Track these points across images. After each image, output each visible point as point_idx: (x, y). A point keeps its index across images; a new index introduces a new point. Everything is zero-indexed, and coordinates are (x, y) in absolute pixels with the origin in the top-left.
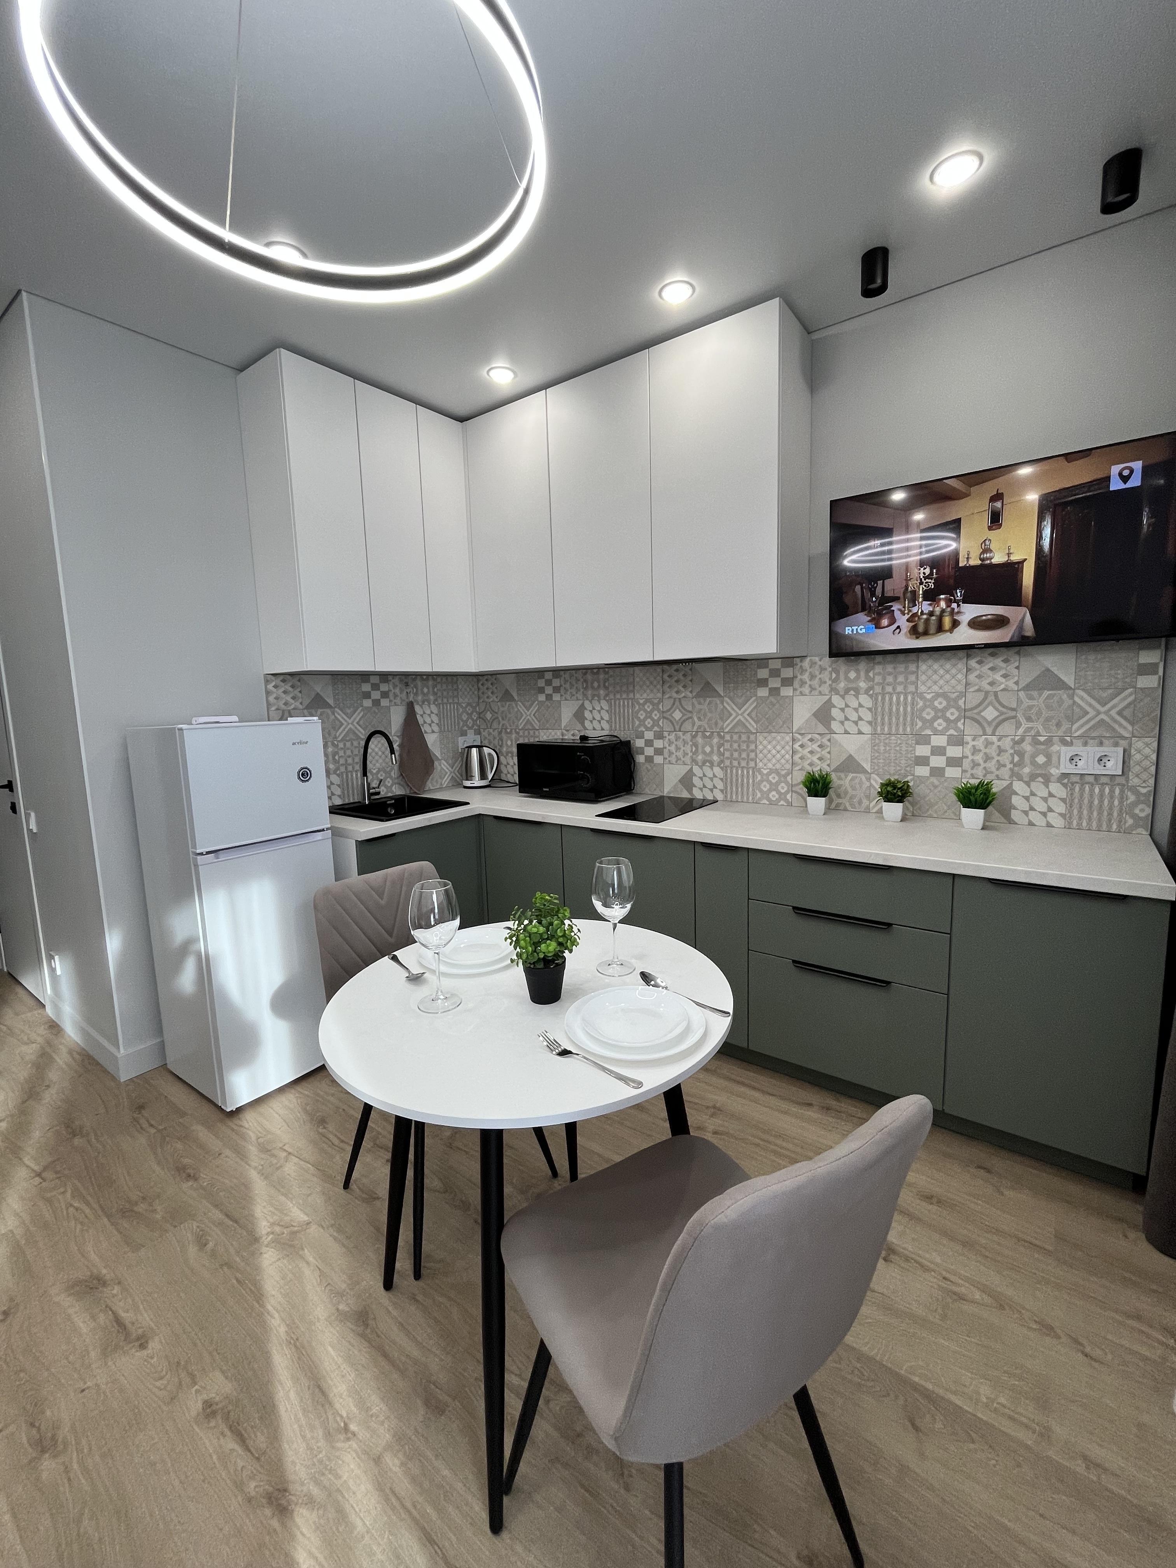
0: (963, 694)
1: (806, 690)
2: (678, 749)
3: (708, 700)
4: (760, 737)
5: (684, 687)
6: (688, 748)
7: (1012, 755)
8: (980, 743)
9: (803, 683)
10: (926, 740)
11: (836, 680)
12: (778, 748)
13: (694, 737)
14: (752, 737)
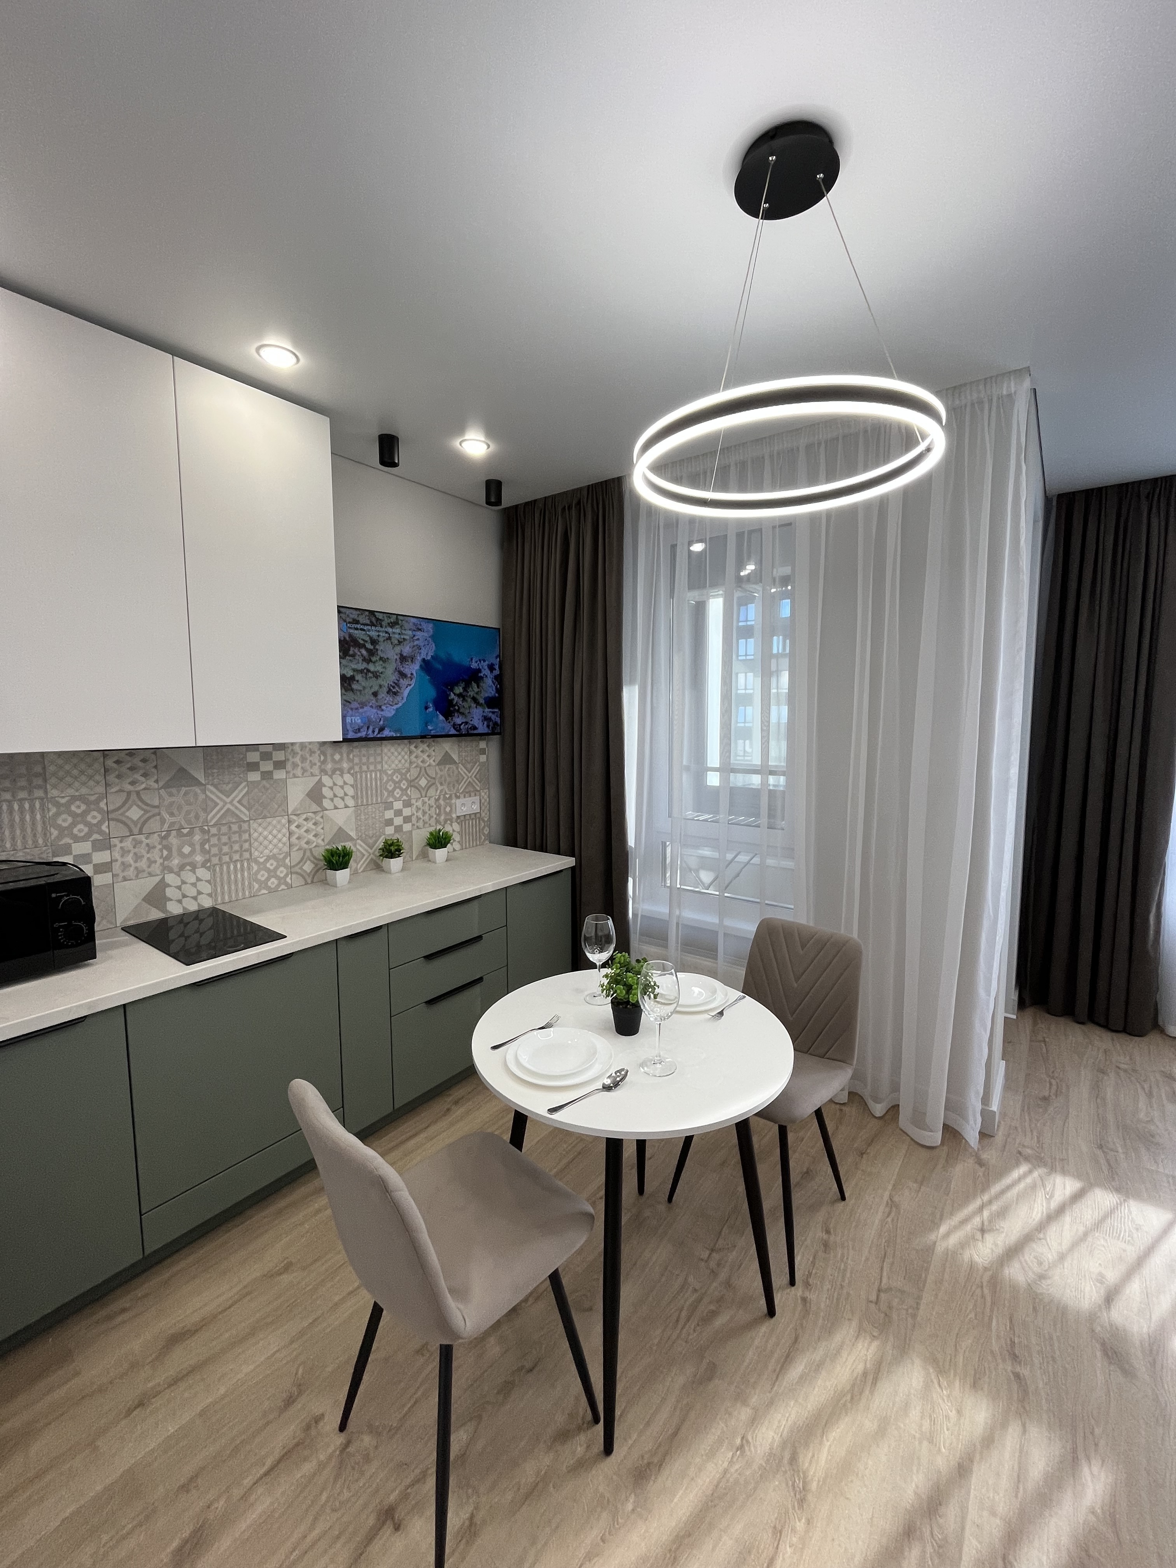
0: (409, 770)
1: (299, 772)
2: (138, 857)
3: (184, 789)
4: (254, 825)
5: (145, 775)
6: (155, 855)
7: (436, 809)
8: (419, 803)
9: (295, 765)
10: (389, 806)
13: (165, 838)
14: (245, 826)
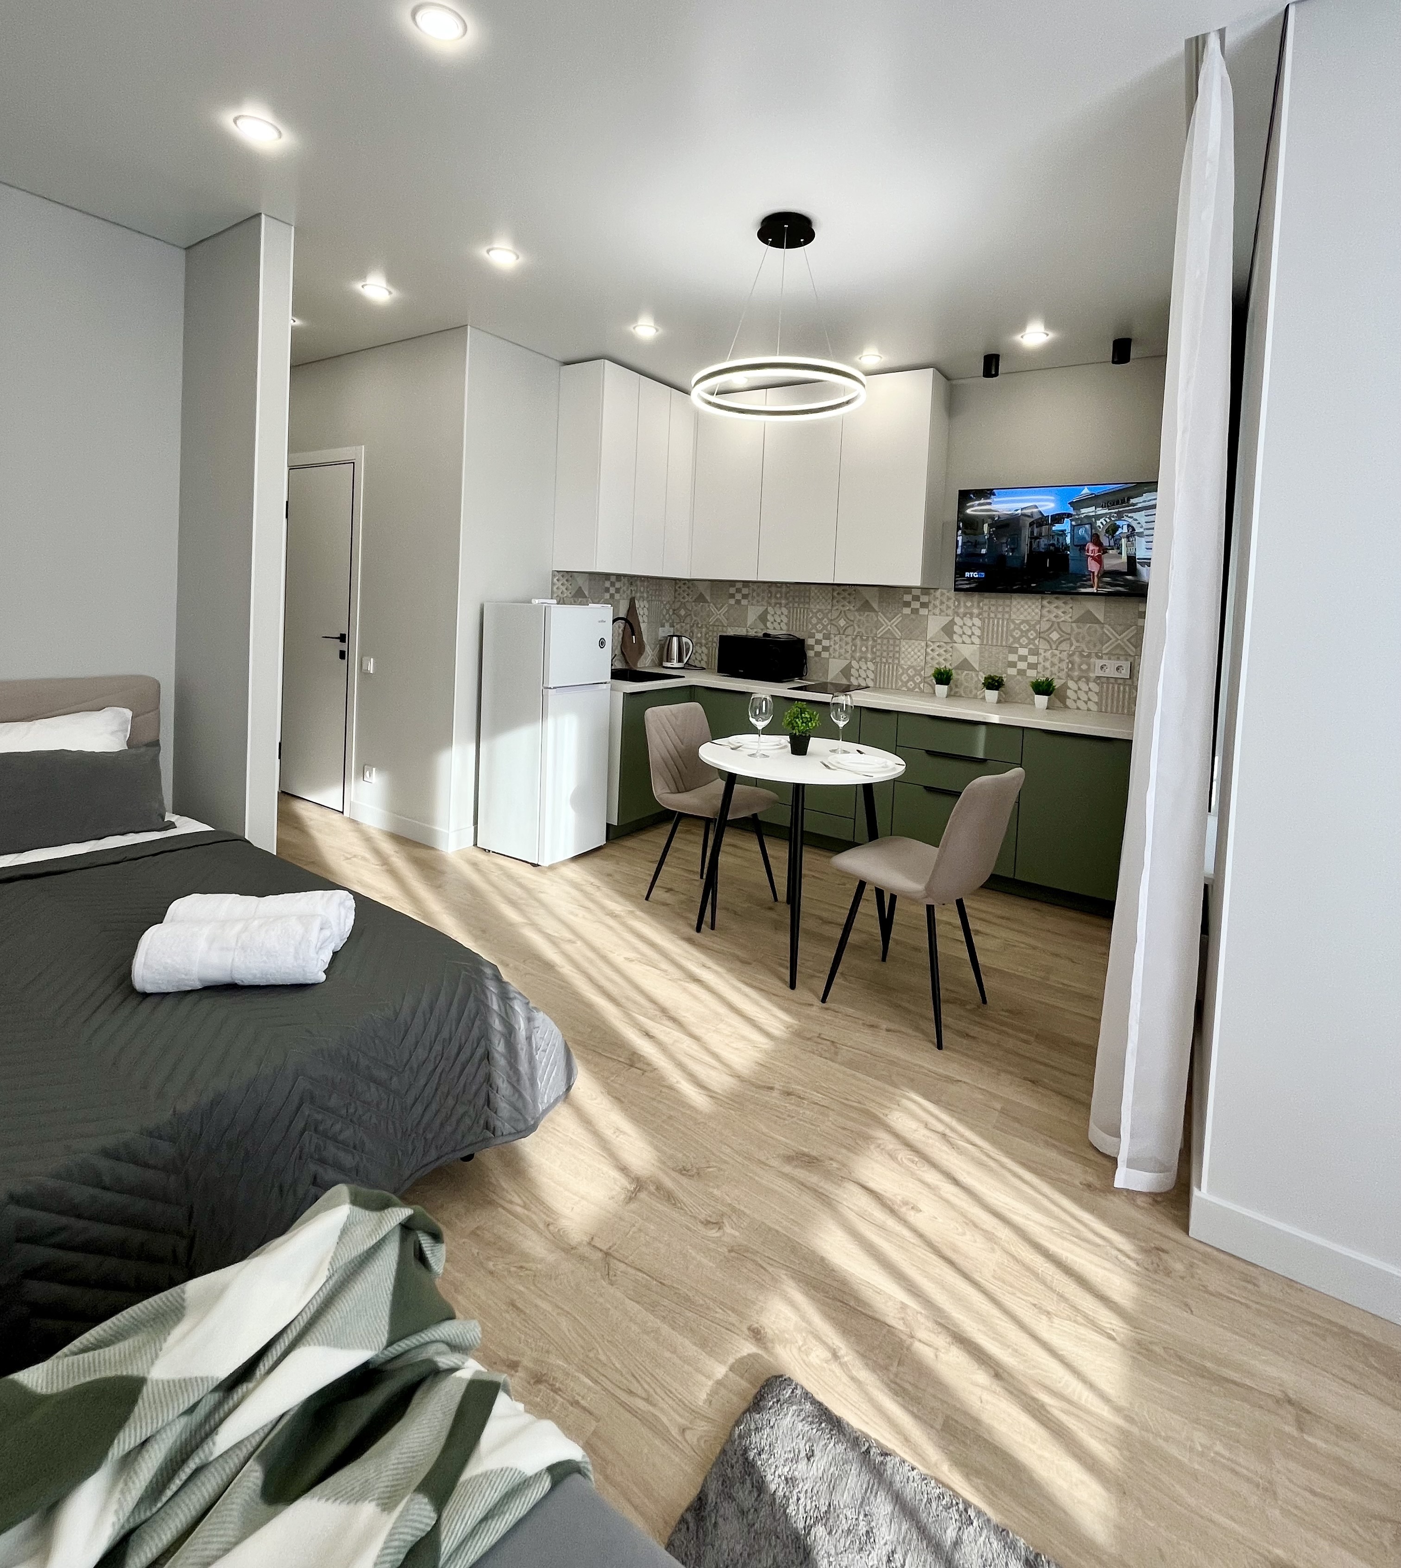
0: (1039, 622)
1: (937, 611)
2: (841, 647)
3: (866, 613)
4: (903, 643)
5: (849, 602)
6: (849, 648)
7: (1068, 663)
8: (1048, 654)
9: (935, 606)
10: (1014, 651)
11: (959, 606)
12: (916, 650)
13: (853, 639)
14: (897, 642)
